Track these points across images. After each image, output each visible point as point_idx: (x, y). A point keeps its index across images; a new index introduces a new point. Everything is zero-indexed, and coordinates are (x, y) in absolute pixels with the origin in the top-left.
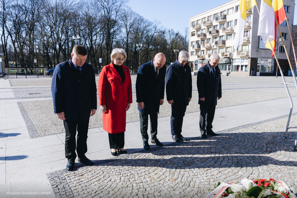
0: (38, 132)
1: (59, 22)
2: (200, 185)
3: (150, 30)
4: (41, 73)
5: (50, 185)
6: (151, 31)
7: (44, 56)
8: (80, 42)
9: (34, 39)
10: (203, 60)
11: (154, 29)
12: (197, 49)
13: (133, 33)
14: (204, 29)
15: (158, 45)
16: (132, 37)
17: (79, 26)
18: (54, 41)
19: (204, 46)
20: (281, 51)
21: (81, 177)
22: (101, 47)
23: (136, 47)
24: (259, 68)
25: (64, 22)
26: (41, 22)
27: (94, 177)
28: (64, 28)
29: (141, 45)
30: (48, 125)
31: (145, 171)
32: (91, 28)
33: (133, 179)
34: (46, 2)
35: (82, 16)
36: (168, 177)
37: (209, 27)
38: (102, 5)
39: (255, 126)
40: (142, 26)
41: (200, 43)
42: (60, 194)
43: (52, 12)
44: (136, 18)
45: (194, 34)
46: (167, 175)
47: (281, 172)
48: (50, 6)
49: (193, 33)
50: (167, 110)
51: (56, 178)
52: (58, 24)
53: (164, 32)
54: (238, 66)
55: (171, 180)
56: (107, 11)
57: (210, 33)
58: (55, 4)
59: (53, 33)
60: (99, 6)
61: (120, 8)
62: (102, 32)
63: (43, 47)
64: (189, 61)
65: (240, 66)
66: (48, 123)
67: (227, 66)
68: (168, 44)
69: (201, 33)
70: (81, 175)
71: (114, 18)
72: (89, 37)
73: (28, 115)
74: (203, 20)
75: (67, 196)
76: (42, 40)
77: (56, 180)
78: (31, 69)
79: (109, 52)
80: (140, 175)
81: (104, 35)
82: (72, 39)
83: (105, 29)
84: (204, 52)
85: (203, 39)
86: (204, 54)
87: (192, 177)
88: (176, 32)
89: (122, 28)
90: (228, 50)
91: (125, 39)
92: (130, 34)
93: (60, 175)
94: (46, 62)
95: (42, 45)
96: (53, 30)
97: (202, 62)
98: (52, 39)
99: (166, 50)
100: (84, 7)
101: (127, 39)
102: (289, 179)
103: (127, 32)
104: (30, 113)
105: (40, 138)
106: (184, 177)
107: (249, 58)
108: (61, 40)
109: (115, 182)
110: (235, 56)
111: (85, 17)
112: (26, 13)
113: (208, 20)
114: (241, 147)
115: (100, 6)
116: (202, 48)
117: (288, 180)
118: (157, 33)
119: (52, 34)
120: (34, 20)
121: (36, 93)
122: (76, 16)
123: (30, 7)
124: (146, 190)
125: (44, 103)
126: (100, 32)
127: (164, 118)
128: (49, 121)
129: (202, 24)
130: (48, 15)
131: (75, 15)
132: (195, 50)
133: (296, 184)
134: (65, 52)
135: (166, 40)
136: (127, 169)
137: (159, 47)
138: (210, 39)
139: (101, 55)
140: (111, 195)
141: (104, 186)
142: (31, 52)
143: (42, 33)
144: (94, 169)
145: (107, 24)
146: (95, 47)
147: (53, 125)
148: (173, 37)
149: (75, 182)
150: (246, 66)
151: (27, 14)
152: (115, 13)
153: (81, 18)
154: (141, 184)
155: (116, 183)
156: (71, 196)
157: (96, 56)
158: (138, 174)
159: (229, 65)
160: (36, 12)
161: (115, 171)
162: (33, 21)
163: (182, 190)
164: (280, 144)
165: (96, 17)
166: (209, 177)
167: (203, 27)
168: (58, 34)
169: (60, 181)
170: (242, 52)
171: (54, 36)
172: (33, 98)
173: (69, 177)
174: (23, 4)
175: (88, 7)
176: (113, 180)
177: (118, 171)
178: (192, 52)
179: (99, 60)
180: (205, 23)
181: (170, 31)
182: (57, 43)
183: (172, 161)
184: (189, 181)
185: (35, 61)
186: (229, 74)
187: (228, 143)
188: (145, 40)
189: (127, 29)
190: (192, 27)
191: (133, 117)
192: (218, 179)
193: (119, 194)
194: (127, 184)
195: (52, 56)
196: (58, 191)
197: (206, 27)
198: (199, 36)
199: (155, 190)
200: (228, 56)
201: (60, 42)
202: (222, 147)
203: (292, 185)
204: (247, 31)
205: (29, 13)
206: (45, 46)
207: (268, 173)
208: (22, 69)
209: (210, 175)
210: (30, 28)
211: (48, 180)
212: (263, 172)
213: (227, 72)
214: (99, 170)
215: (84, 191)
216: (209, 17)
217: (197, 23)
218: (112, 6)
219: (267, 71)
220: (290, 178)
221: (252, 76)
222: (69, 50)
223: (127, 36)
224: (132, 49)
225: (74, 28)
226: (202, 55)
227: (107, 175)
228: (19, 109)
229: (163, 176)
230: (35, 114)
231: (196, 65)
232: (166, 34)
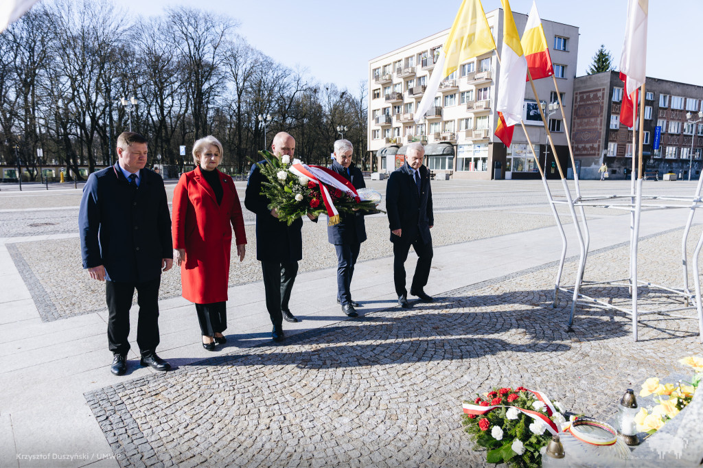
0: (58, 307)
1: (90, 67)
2: (389, 405)
3: (286, 85)
4: (52, 178)
5: (93, 417)
6: (289, 87)
7: (58, 142)
8: (137, 110)
9: (34, 104)
10: (398, 147)
11: (295, 84)
12: (384, 124)
13: (250, 93)
14: (399, 84)
15: (304, 117)
16: (248, 100)
17: (134, 77)
18: (80, 110)
19: (398, 118)
20: (553, 129)
21: (154, 397)
22: (183, 121)
23: (257, 122)
24: (510, 163)
25: (102, 68)
26: (50, 68)
27: (181, 398)
28: (101, 81)
29: (269, 118)
30: (79, 292)
31: (283, 380)
32: (160, 80)
33: (260, 398)
34: (61, 25)
35: (140, 55)
36: (327, 391)
37: (408, 80)
38: (183, 33)
39: (498, 285)
40: (269, 78)
41: (391, 113)
42: (115, 434)
43: (75, 47)
44: (256, 61)
45: (378, 94)
46: (327, 387)
47: (541, 374)
48: (69, 34)
49: (376, 92)
50: (324, 255)
51: (104, 402)
52: (88, 73)
53: (315, 90)
54: (468, 161)
55: (335, 396)
56: (195, 46)
57: (411, 91)
58: (80, 29)
59: (78, 91)
60: (176, 33)
61: (222, 39)
62: (183, 90)
63: (56, 122)
64: (368, 150)
65: (473, 160)
66: (77, 288)
67: (447, 160)
68: (324, 115)
69: (393, 93)
70: (154, 393)
71: (210, 60)
72: (157, 101)
73: (32, 273)
74: (397, 64)
75: (129, 436)
76: (53, 106)
77: (103, 407)
78: (31, 169)
79: (200, 131)
80: (273, 389)
81: (188, 97)
82: (119, 103)
83: (191, 84)
84: (398, 131)
85: (397, 105)
86: (398, 135)
87: (375, 389)
88: (340, 90)
89: (226, 81)
90: (447, 126)
91: (234, 105)
92: (244, 93)
93: (112, 396)
94: (63, 155)
95: (53, 117)
96: (77, 84)
97: (395, 151)
98: (75, 104)
99: (322, 126)
100: (145, 36)
101: (239, 105)
102: (556, 386)
103: (238, 90)
104: (37, 268)
105: (64, 320)
106: (358, 390)
107: (490, 143)
108: (95, 108)
109: (224, 405)
110: (462, 139)
111: (147, 58)
112: (15, 48)
113: (407, 66)
114: (469, 328)
115: (178, 33)
116: (395, 124)
117: (553, 388)
118: (302, 92)
119: (76, 93)
120: (35, 64)
121: (46, 224)
122: (126, 54)
123: (25, 34)
124: (287, 418)
125: (66, 245)
126: (181, 88)
127: (319, 272)
128: (80, 285)
129: (395, 74)
130: (66, 53)
131: (125, 52)
132: (380, 128)
133: (568, 394)
134: (105, 132)
135: (320, 107)
136: (247, 379)
137: (305, 120)
138: (410, 104)
139: (183, 138)
140: (218, 430)
141: (202, 414)
142: (30, 131)
143: (52, 91)
144: (180, 380)
145: (196, 73)
146: (169, 121)
147: (89, 293)
148: (335, 100)
149: (143, 409)
150: (484, 160)
151: (17, 50)
152: (212, 49)
153: (137, 59)
154: (276, 407)
155: (226, 407)
156: (138, 437)
157: (172, 141)
158: (269, 387)
159: (449, 158)
160: (38, 48)
161: (224, 384)
162: (31, 65)
163: (355, 416)
164: (544, 318)
165: (170, 57)
166: (406, 389)
167: (396, 80)
168: (87, 95)
169: (112, 408)
170: (477, 132)
171: (79, 98)
172: (39, 234)
173: (130, 398)
174: (9, 29)
175: (152, 36)
176: (219, 401)
177: (230, 383)
178: (375, 131)
179: (179, 150)
180: (399, 71)
181: (329, 88)
182: (87, 112)
183: (335, 360)
184: (369, 398)
185: (40, 152)
186: (451, 177)
187: (444, 320)
188: (276, 106)
189: (237, 83)
190: (373, 79)
191: (256, 272)
192: (423, 391)
193: (233, 427)
194: (248, 408)
195: (76, 141)
196: (109, 428)
197: (402, 80)
198: (388, 98)
199: (304, 418)
200: (448, 140)
201: (94, 111)
202: (433, 328)
203: (562, 397)
204: (486, 89)
205: (22, 48)
206: (61, 119)
207: (518, 376)
208: (11, 171)
209: (408, 383)
210: (25, 80)
211: (88, 407)
212: (508, 375)
213: (446, 171)
214: (191, 383)
215: (162, 425)
216: (407, 59)
217: (384, 72)
218: (205, 34)
219: (526, 169)
220: (557, 384)
221: (496, 179)
222: (113, 127)
223: (239, 98)
224: (250, 125)
225: (122, 81)
226: (395, 137)
227: (208, 392)
228: (11, 258)
229: (318, 389)
230: (47, 269)
231: (383, 158)
232: (320, 94)
